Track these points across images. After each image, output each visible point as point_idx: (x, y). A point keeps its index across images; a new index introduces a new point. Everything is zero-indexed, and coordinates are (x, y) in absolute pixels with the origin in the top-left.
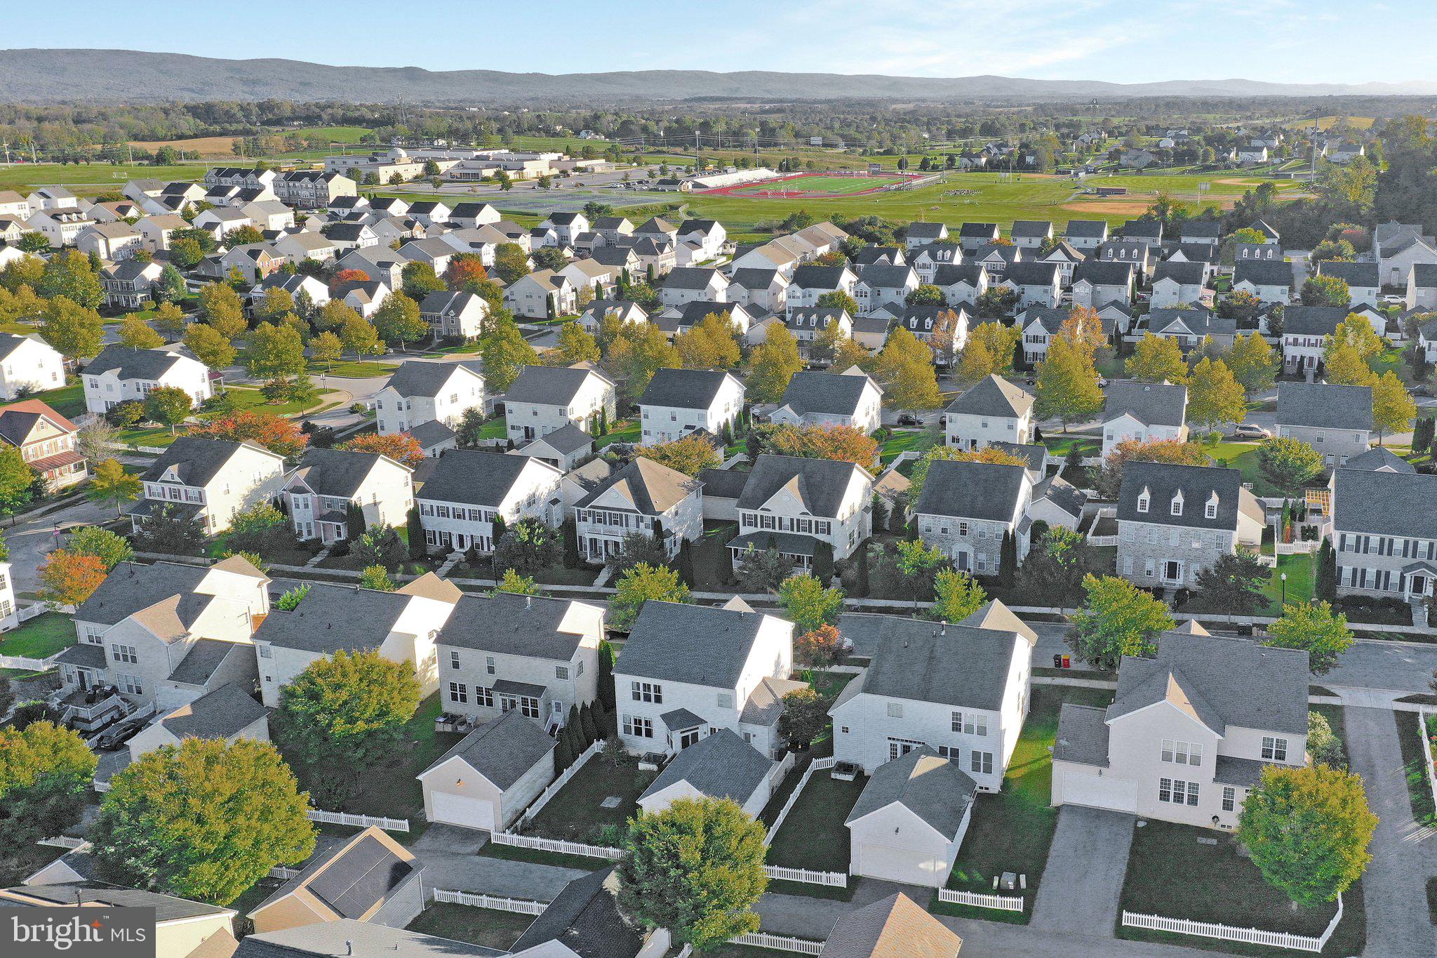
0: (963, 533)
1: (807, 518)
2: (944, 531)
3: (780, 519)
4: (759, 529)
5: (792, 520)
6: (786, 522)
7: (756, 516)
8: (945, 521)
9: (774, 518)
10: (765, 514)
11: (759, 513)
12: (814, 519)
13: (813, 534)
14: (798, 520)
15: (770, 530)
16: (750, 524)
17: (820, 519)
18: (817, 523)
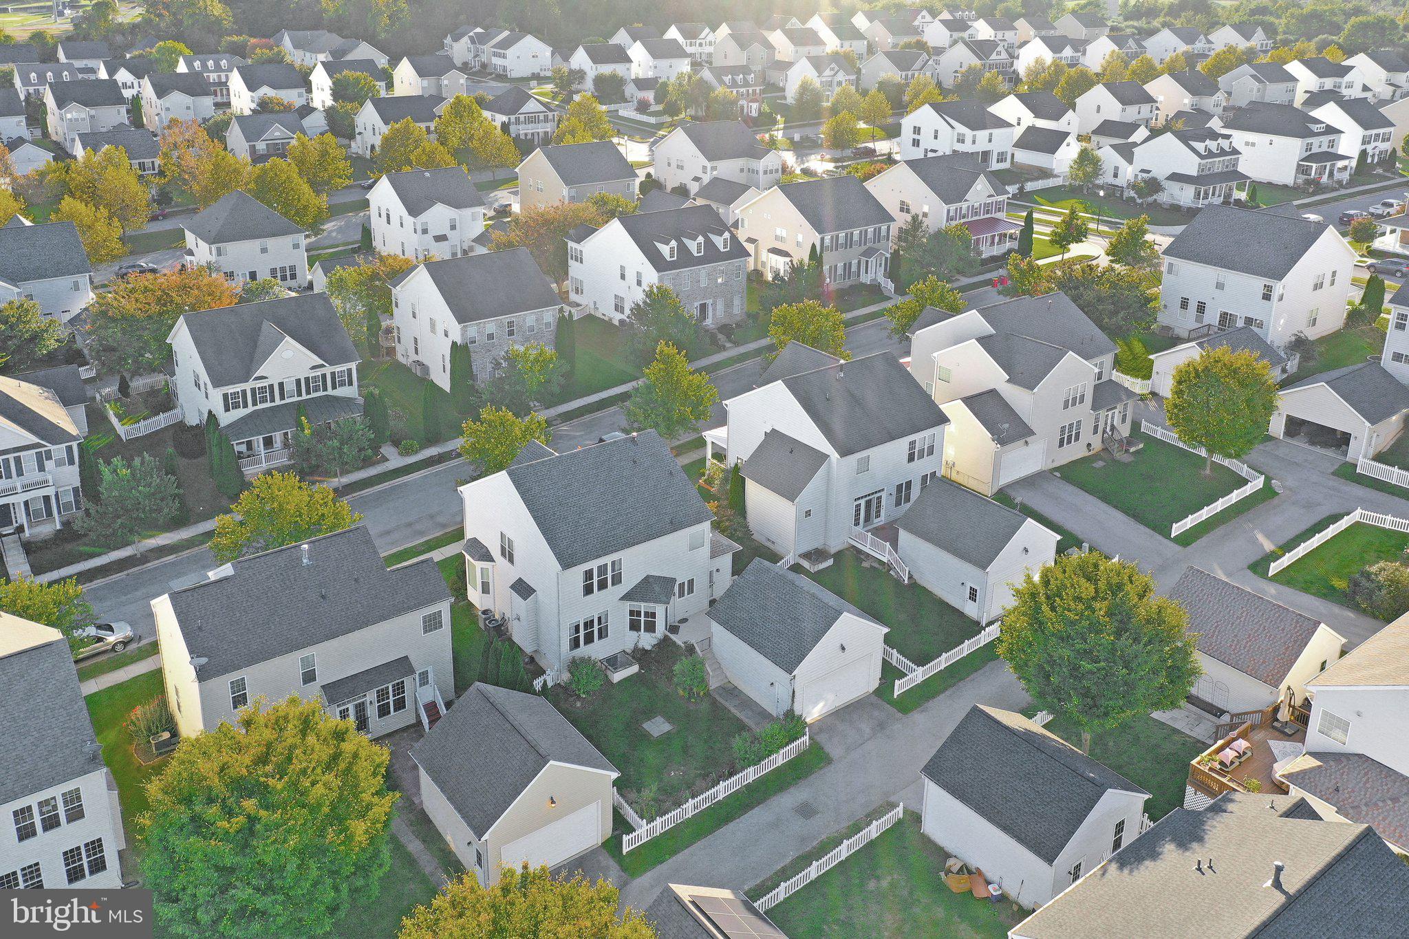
0: (511, 333)
1: (319, 373)
2: (491, 336)
3: (281, 385)
4: (251, 409)
5: (298, 382)
6: (290, 386)
7: (244, 392)
8: (490, 325)
9: (271, 386)
10: (259, 384)
11: (247, 386)
12: (328, 370)
13: (330, 392)
14: (307, 379)
15: (268, 405)
16: (236, 406)
17: (337, 369)
18: (333, 374)
